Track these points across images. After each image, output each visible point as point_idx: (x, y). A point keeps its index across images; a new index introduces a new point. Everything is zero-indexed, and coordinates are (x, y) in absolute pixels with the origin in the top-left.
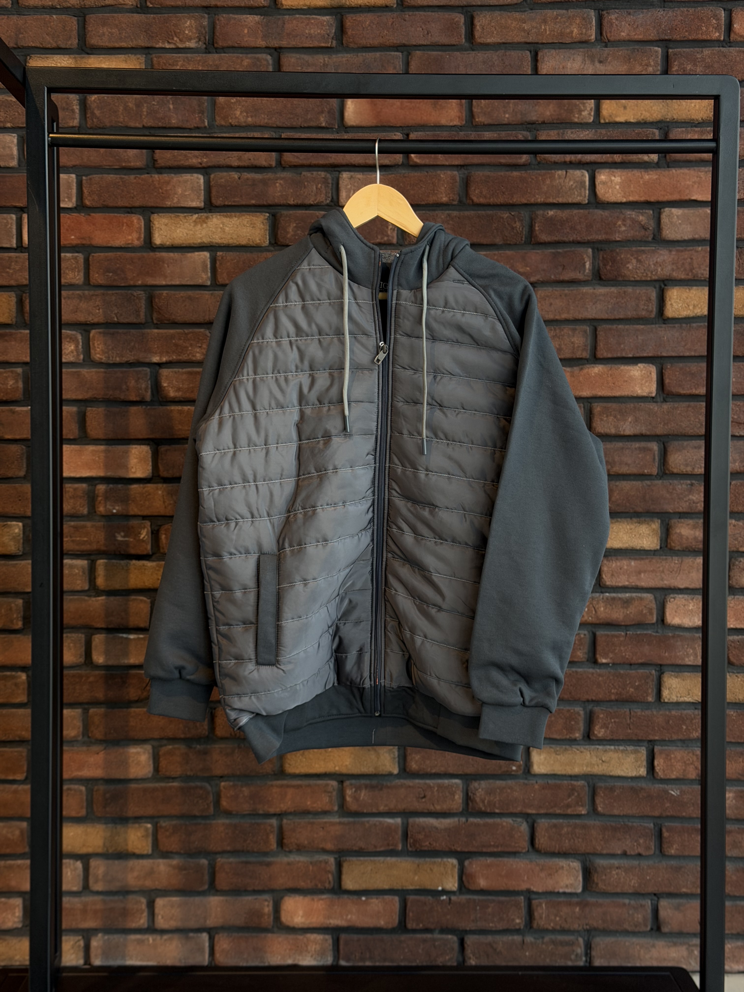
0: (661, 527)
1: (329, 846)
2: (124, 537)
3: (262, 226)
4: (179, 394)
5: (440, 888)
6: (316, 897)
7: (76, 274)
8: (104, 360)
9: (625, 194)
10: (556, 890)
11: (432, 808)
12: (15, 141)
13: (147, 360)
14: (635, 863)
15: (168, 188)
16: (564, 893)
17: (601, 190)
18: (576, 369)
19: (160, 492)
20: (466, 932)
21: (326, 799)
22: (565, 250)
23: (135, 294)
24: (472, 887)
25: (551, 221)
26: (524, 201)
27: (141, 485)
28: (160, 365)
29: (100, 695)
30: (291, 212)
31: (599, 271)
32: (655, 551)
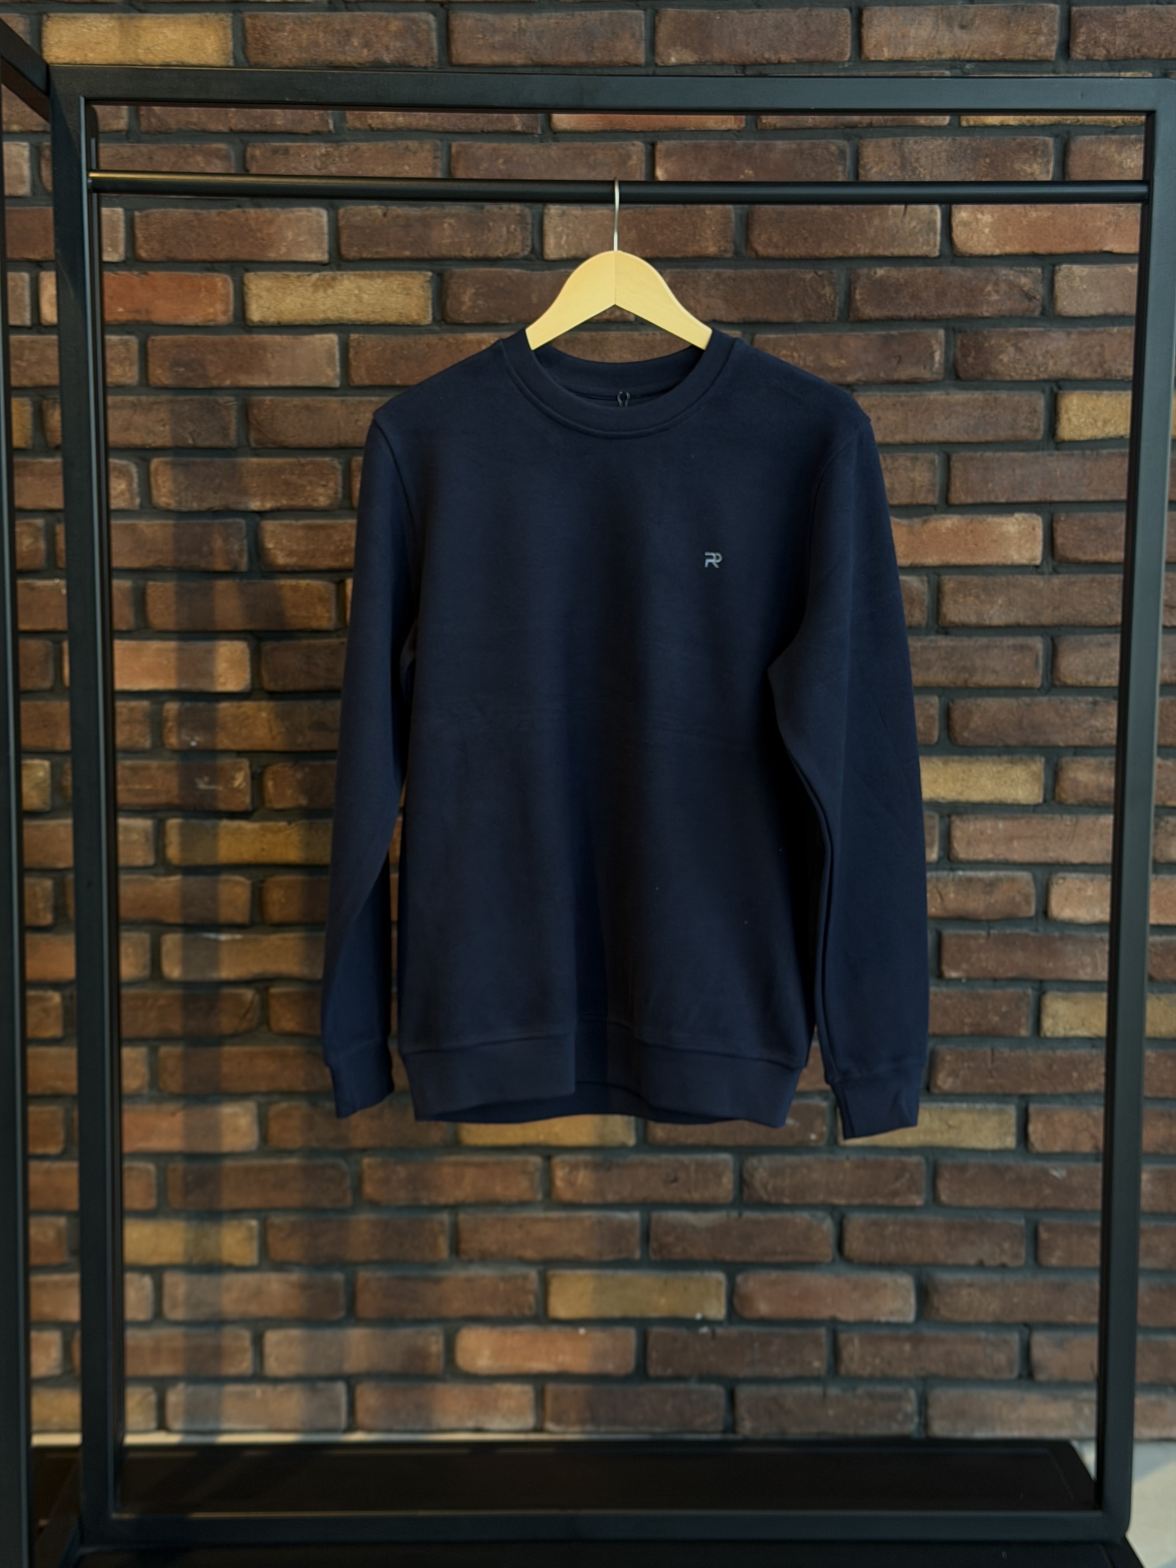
0: (1045, 769)
1: (529, 1254)
2: (210, 783)
3: (421, 292)
4: (292, 561)
5: (699, 1316)
6: (510, 1330)
7: (127, 368)
8: (173, 505)
9: (998, 241)
10: (876, 1318)
11: (686, 1197)
12: (26, 153)
13: (242, 507)
14: (996, 1278)
15: (272, 230)
16: (888, 1324)
17: (959, 235)
18: (917, 522)
19: (264, 714)
20: (738, 1381)
21: (524, 1183)
22: (902, 331)
23: (221, 400)
24: (747, 1314)
25: (880, 285)
26: (838, 252)
27: (235, 704)
28: (262, 514)
29: (176, 1026)
30: (467, 270)
31: (955, 365)
32: (1036, 806)
